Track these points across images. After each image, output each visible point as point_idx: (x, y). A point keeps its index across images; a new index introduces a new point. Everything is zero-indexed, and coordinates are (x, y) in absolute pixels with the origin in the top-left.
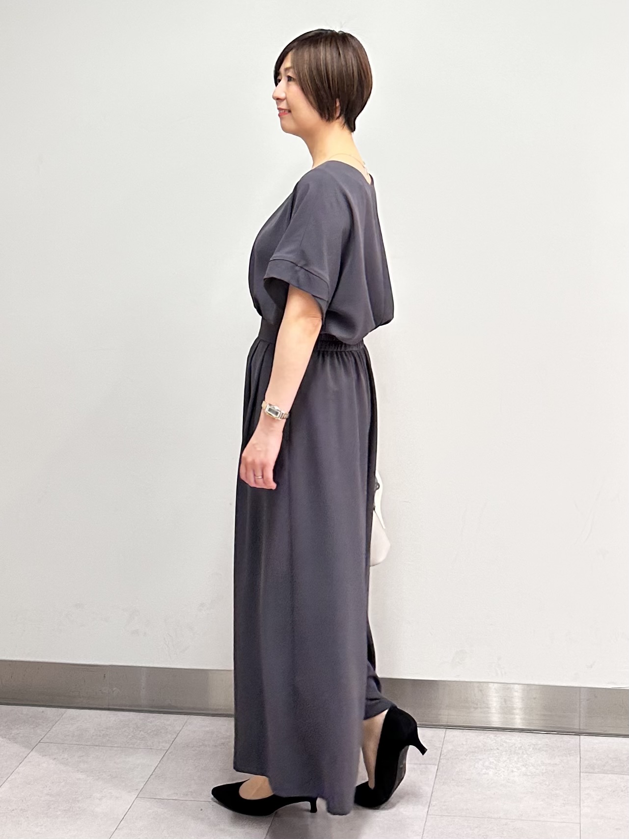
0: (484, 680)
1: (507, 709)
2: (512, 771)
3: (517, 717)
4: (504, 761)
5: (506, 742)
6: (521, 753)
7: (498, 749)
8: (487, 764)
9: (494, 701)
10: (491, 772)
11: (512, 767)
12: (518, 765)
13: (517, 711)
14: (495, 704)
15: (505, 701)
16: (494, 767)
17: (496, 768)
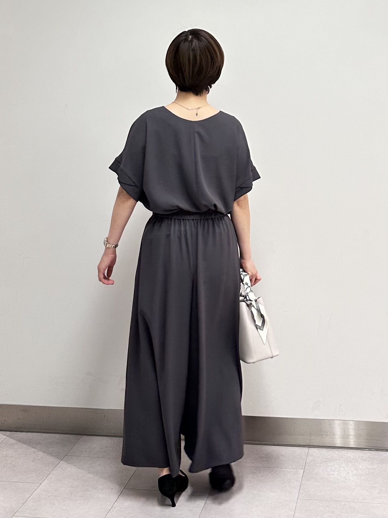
0: (332, 419)
1: (345, 436)
2: (349, 473)
3: (352, 440)
4: (344, 467)
5: (345, 456)
6: (354, 462)
7: (340, 460)
8: (333, 468)
9: (338, 431)
10: (336, 473)
11: (348, 471)
12: (352, 469)
13: (351, 437)
14: (338, 433)
15: (344, 431)
16: (337, 470)
17: (339, 471)
